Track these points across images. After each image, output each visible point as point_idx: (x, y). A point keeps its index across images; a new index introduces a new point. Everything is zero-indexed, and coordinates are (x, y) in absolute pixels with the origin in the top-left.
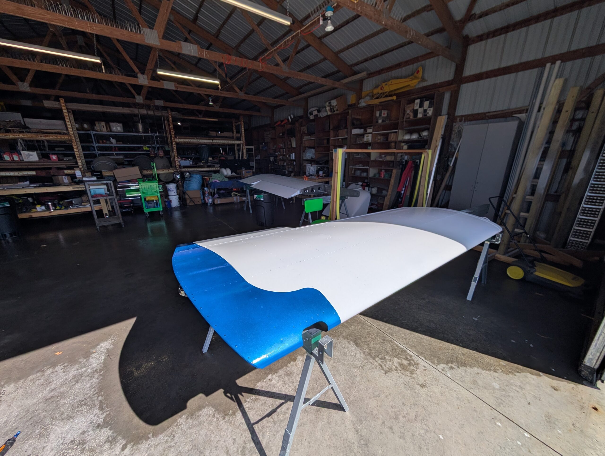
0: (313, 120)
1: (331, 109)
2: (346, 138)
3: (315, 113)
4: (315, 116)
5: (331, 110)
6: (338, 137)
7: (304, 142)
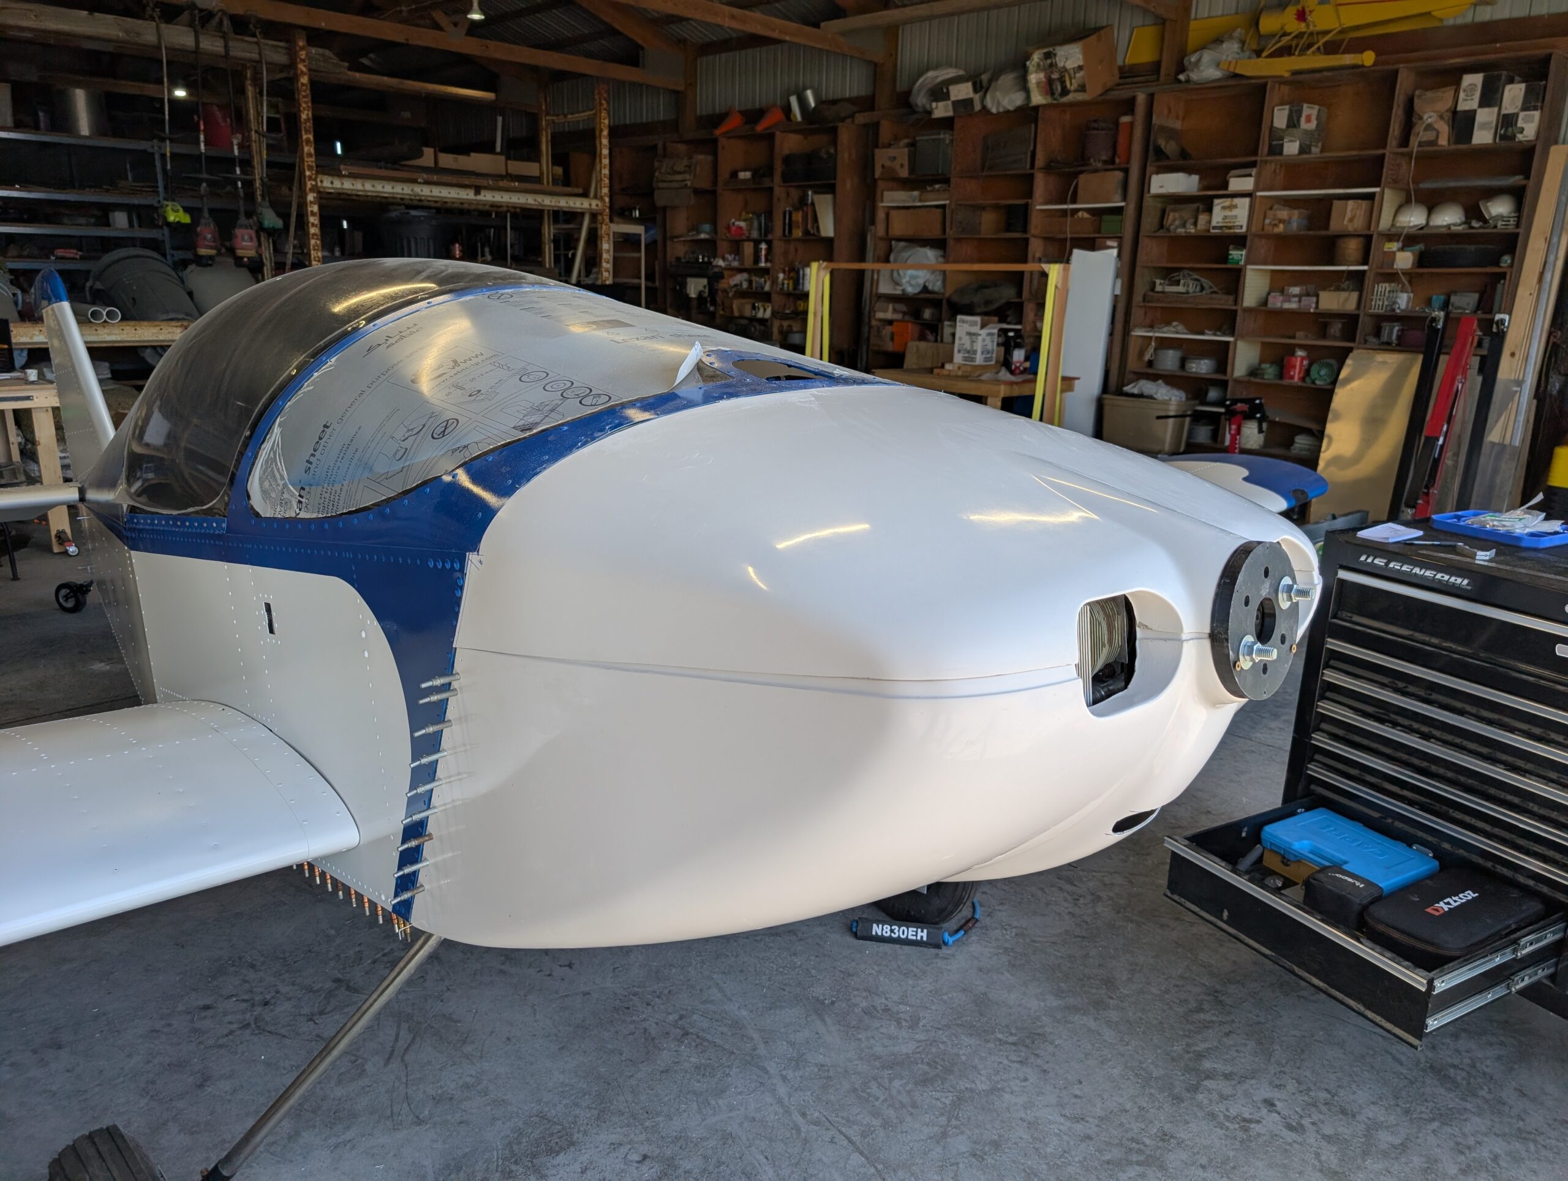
0: (947, 123)
1: (1050, 82)
2: (1119, 211)
3: (963, 91)
4: (956, 104)
5: (1049, 87)
6: (1074, 202)
7: (881, 215)
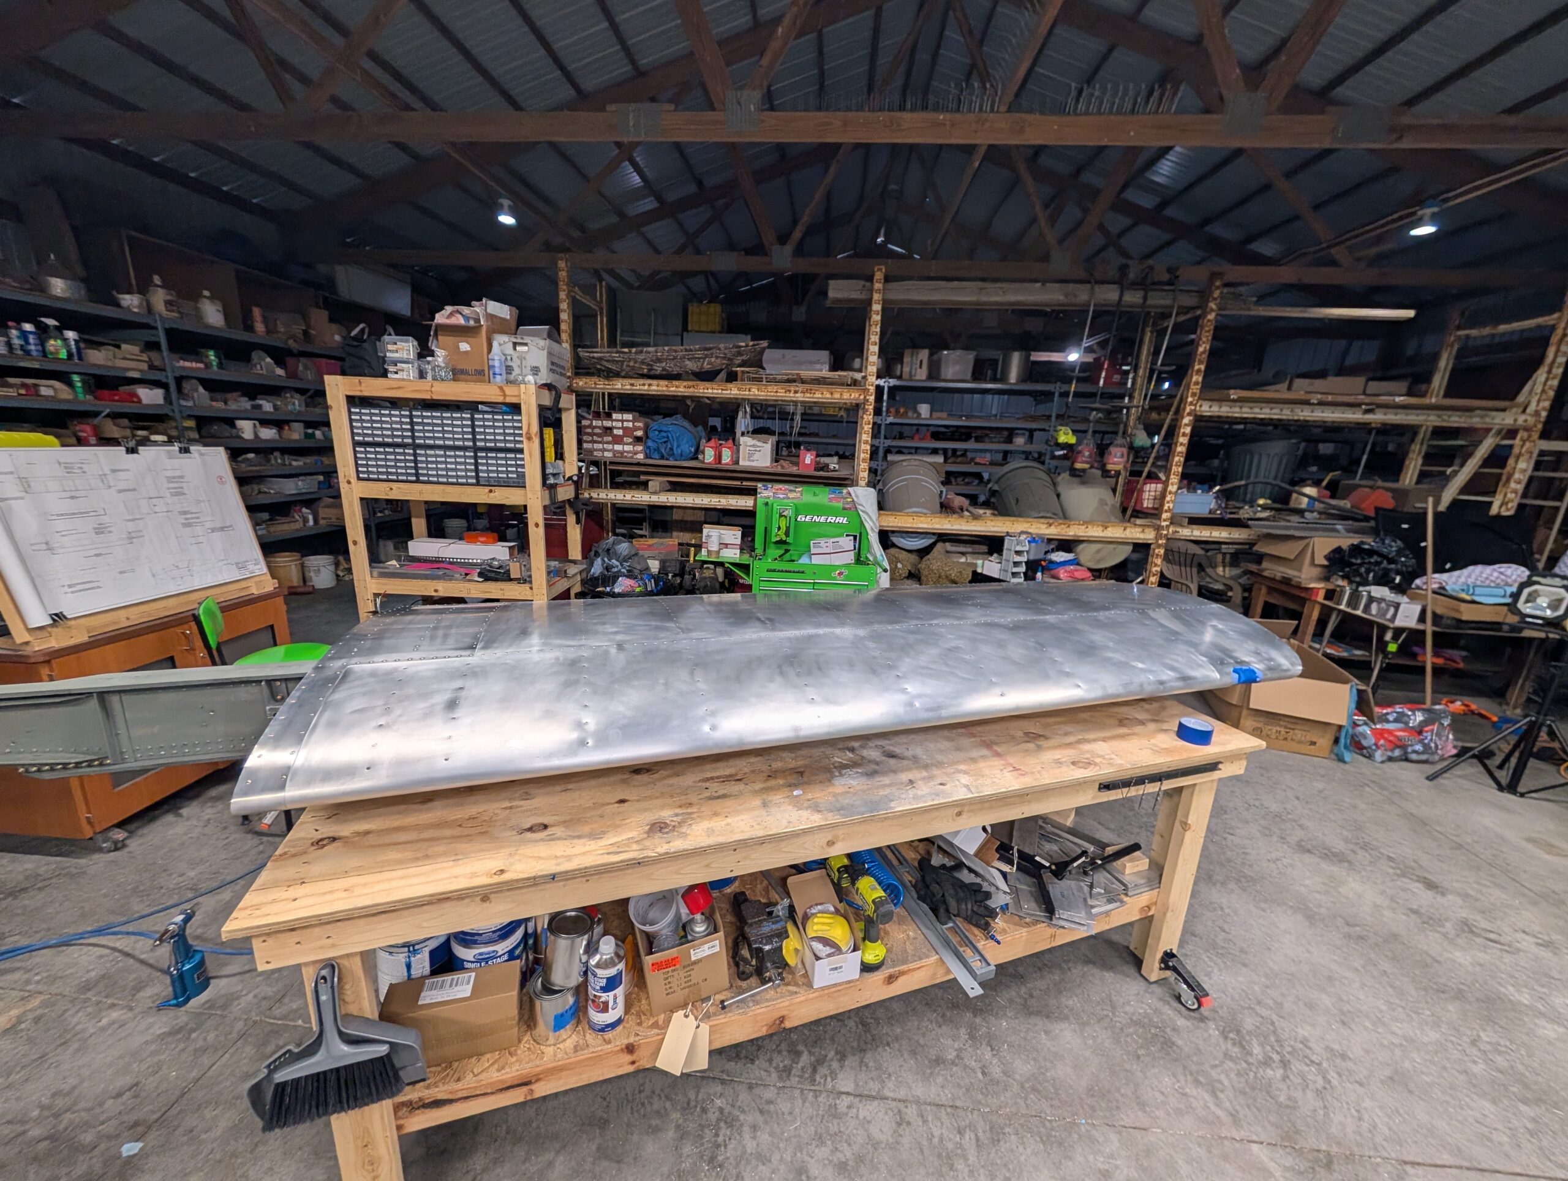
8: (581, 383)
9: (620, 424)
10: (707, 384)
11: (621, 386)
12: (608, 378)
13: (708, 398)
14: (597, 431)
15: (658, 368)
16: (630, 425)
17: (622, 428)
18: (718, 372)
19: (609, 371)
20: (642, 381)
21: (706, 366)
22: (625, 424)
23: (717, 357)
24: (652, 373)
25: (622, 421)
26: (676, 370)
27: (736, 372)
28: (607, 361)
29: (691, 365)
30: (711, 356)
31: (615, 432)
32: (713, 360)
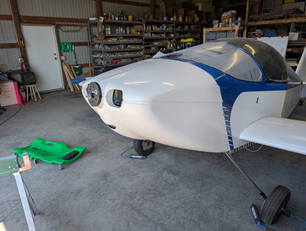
8: (249, 24)
9: (257, 32)
10: (281, 20)
11: (259, 23)
12: (256, 21)
13: (282, 23)
14: (252, 35)
15: (268, 18)
16: (260, 32)
17: (258, 33)
18: (285, 16)
19: (256, 20)
20: (264, 21)
21: (281, 15)
22: (259, 32)
23: (284, 13)
24: (267, 19)
25: (258, 32)
26: (273, 18)
27: (290, 16)
28: (256, 18)
29: (277, 16)
30: (282, 13)
31: (256, 34)
32: (283, 14)
